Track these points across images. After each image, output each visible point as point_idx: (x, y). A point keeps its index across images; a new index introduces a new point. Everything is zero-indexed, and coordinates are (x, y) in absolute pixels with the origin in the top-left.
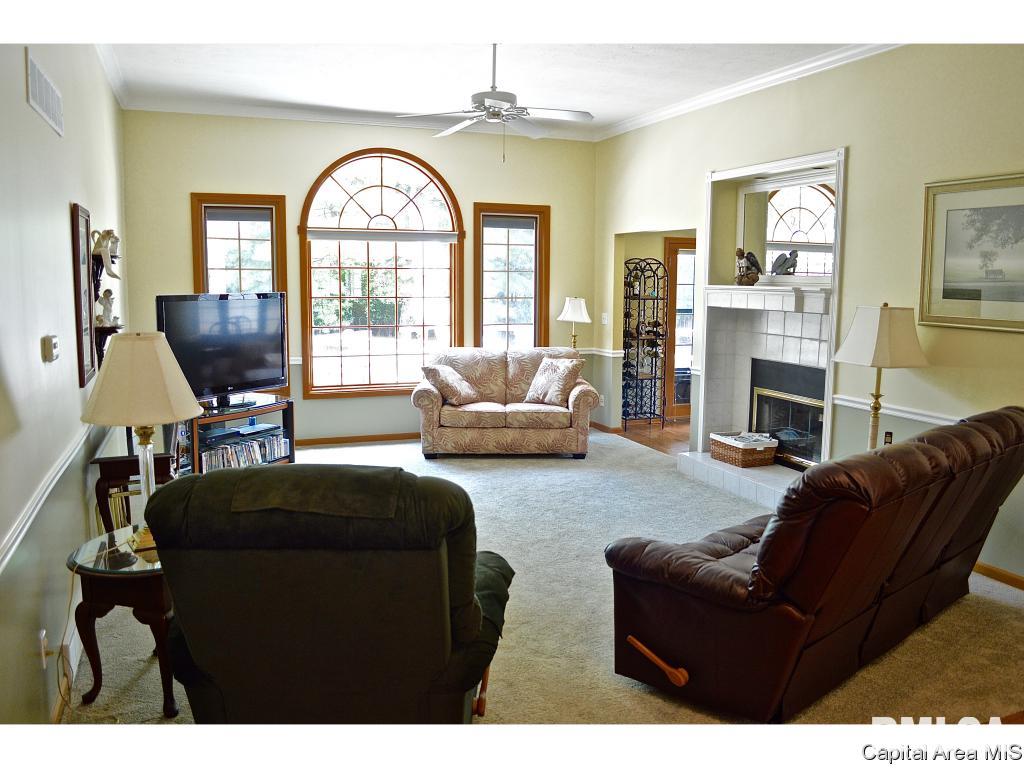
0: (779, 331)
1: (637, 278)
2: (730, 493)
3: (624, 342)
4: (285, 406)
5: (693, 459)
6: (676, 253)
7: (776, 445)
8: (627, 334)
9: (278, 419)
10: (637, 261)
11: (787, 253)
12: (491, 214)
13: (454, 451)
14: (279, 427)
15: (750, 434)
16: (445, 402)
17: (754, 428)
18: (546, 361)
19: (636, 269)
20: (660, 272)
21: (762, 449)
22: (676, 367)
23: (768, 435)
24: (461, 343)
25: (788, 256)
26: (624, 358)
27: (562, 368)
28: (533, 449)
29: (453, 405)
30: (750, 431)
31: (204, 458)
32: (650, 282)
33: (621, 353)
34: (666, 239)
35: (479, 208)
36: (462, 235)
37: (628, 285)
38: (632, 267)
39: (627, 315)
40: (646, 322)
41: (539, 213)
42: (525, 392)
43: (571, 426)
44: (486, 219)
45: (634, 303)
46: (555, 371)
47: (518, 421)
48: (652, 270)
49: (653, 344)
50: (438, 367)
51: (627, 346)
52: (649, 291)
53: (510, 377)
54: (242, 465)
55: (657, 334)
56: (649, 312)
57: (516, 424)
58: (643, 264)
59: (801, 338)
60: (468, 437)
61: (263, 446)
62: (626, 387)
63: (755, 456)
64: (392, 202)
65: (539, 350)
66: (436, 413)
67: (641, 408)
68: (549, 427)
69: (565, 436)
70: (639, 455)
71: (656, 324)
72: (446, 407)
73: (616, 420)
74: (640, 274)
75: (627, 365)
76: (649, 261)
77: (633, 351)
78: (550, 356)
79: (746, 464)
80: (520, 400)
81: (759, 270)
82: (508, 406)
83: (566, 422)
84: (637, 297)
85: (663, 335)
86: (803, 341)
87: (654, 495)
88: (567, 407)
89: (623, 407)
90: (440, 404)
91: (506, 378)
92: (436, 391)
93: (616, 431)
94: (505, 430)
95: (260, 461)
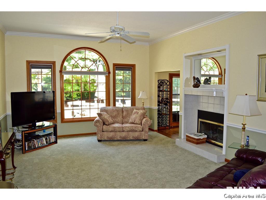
0: (206, 102)
1: (161, 85)
2: (194, 153)
3: (158, 104)
4: (54, 126)
5: (181, 141)
6: (172, 78)
7: (206, 137)
8: (159, 102)
9: (52, 130)
10: (161, 80)
11: (208, 78)
12: (118, 67)
13: (107, 139)
14: (52, 133)
15: (198, 133)
16: (104, 124)
17: (199, 131)
18: (135, 110)
19: (161, 82)
20: (168, 83)
21: (202, 138)
22: (173, 111)
23: (204, 134)
24: (109, 105)
25: (208, 79)
26: (158, 109)
27: (140, 113)
28: (131, 138)
29: (106, 125)
30: (198, 132)
31: (26, 144)
32: (165, 86)
33: (157, 107)
34: (170, 74)
35: (115, 65)
36: (109, 73)
37: (159, 87)
38: (160, 82)
39: (159, 96)
40: (164, 98)
41: (132, 66)
42: (128, 120)
43: (143, 131)
44: (117, 68)
45: (161, 93)
46: (138, 114)
47: (127, 130)
48: (165, 83)
49: (166, 104)
50: (102, 113)
51: (159, 105)
52: (165, 89)
53: (124, 116)
54: (40, 145)
55: (167, 102)
56: (165, 95)
57: (126, 130)
58: (163, 81)
59: (214, 104)
60: (111, 134)
61: (46, 139)
62: (158, 117)
63: (200, 141)
64: (89, 63)
65: (133, 107)
66: (102, 127)
67: (163, 124)
68: (136, 131)
69: (141, 134)
70: (163, 139)
71: (167, 99)
72: (105, 126)
73: (156, 128)
74: (162, 84)
75: (159, 111)
76: (165, 80)
77: (160, 107)
78: (136, 109)
79: (197, 143)
80: (127, 123)
81: (200, 83)
82: (123, 125)
83: (141, 129)
84: (161, 91)
85: (169, 102)
86: (215, 105)
87: (170, 154)
88: (142, 125)
89: (158, 123)
90: (102, 125)
91: (123, 116)
92: (101, 121)
93: (156, 131)
94: (123, 132)
95: (46, 144)
